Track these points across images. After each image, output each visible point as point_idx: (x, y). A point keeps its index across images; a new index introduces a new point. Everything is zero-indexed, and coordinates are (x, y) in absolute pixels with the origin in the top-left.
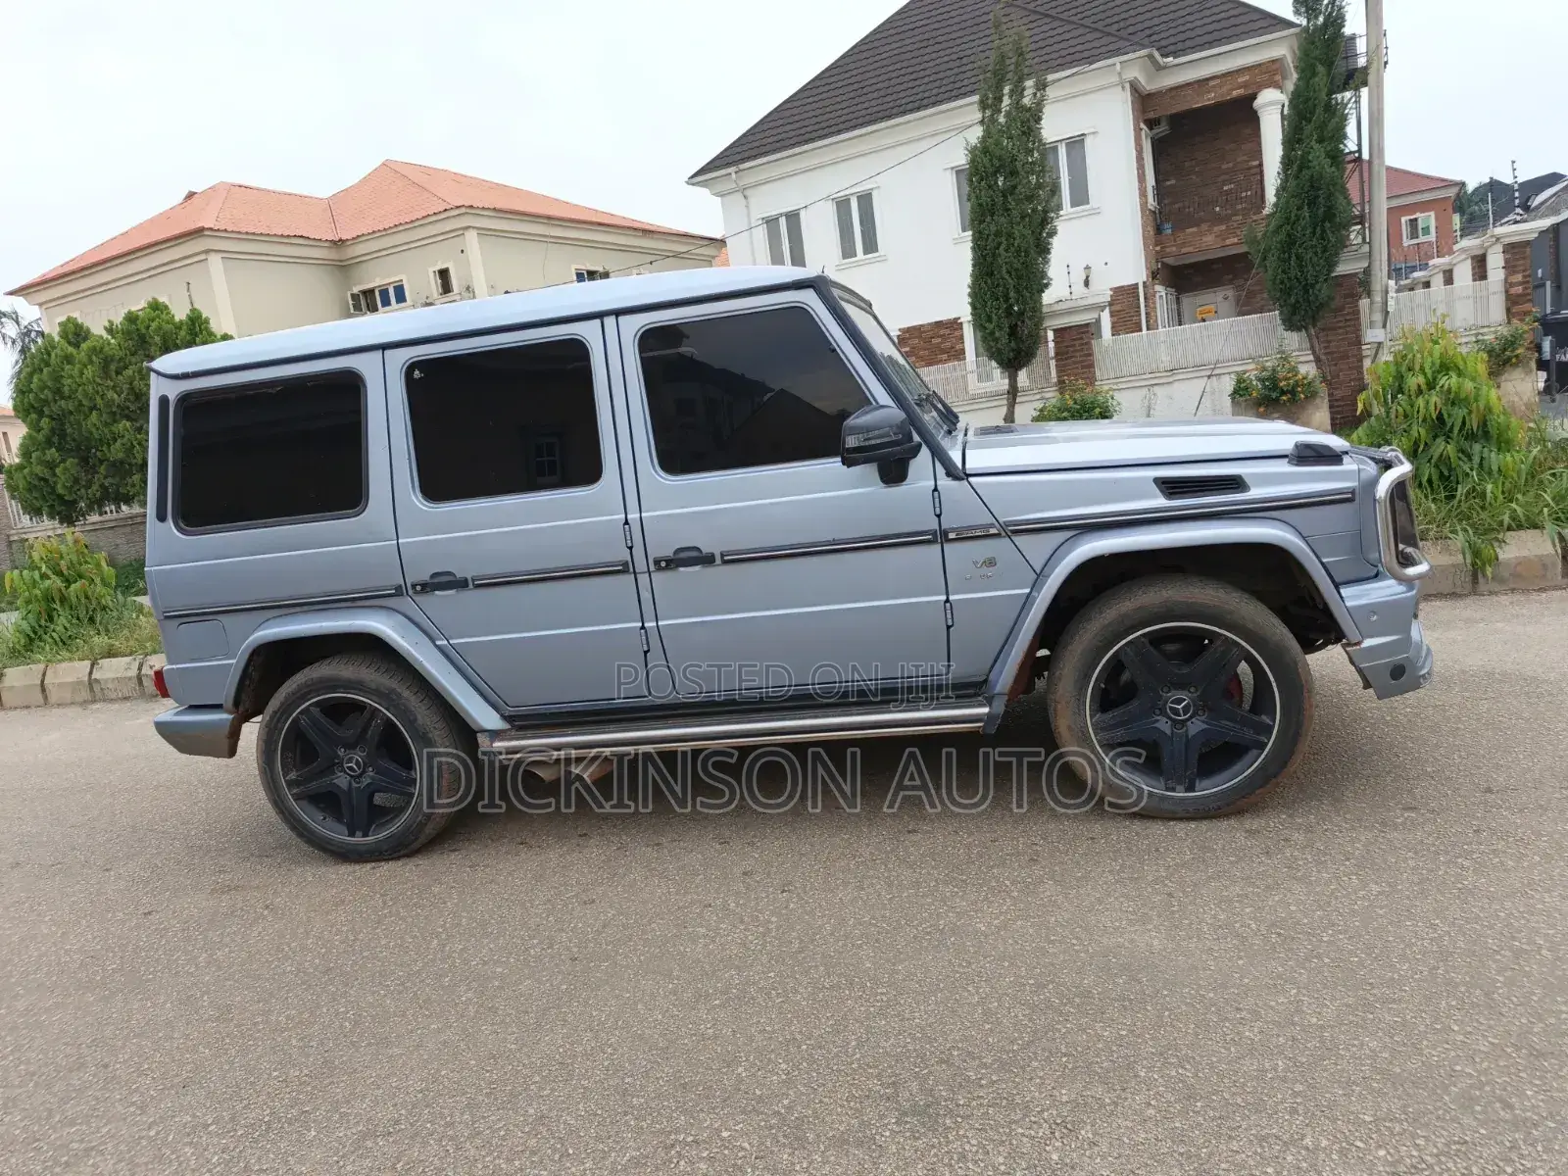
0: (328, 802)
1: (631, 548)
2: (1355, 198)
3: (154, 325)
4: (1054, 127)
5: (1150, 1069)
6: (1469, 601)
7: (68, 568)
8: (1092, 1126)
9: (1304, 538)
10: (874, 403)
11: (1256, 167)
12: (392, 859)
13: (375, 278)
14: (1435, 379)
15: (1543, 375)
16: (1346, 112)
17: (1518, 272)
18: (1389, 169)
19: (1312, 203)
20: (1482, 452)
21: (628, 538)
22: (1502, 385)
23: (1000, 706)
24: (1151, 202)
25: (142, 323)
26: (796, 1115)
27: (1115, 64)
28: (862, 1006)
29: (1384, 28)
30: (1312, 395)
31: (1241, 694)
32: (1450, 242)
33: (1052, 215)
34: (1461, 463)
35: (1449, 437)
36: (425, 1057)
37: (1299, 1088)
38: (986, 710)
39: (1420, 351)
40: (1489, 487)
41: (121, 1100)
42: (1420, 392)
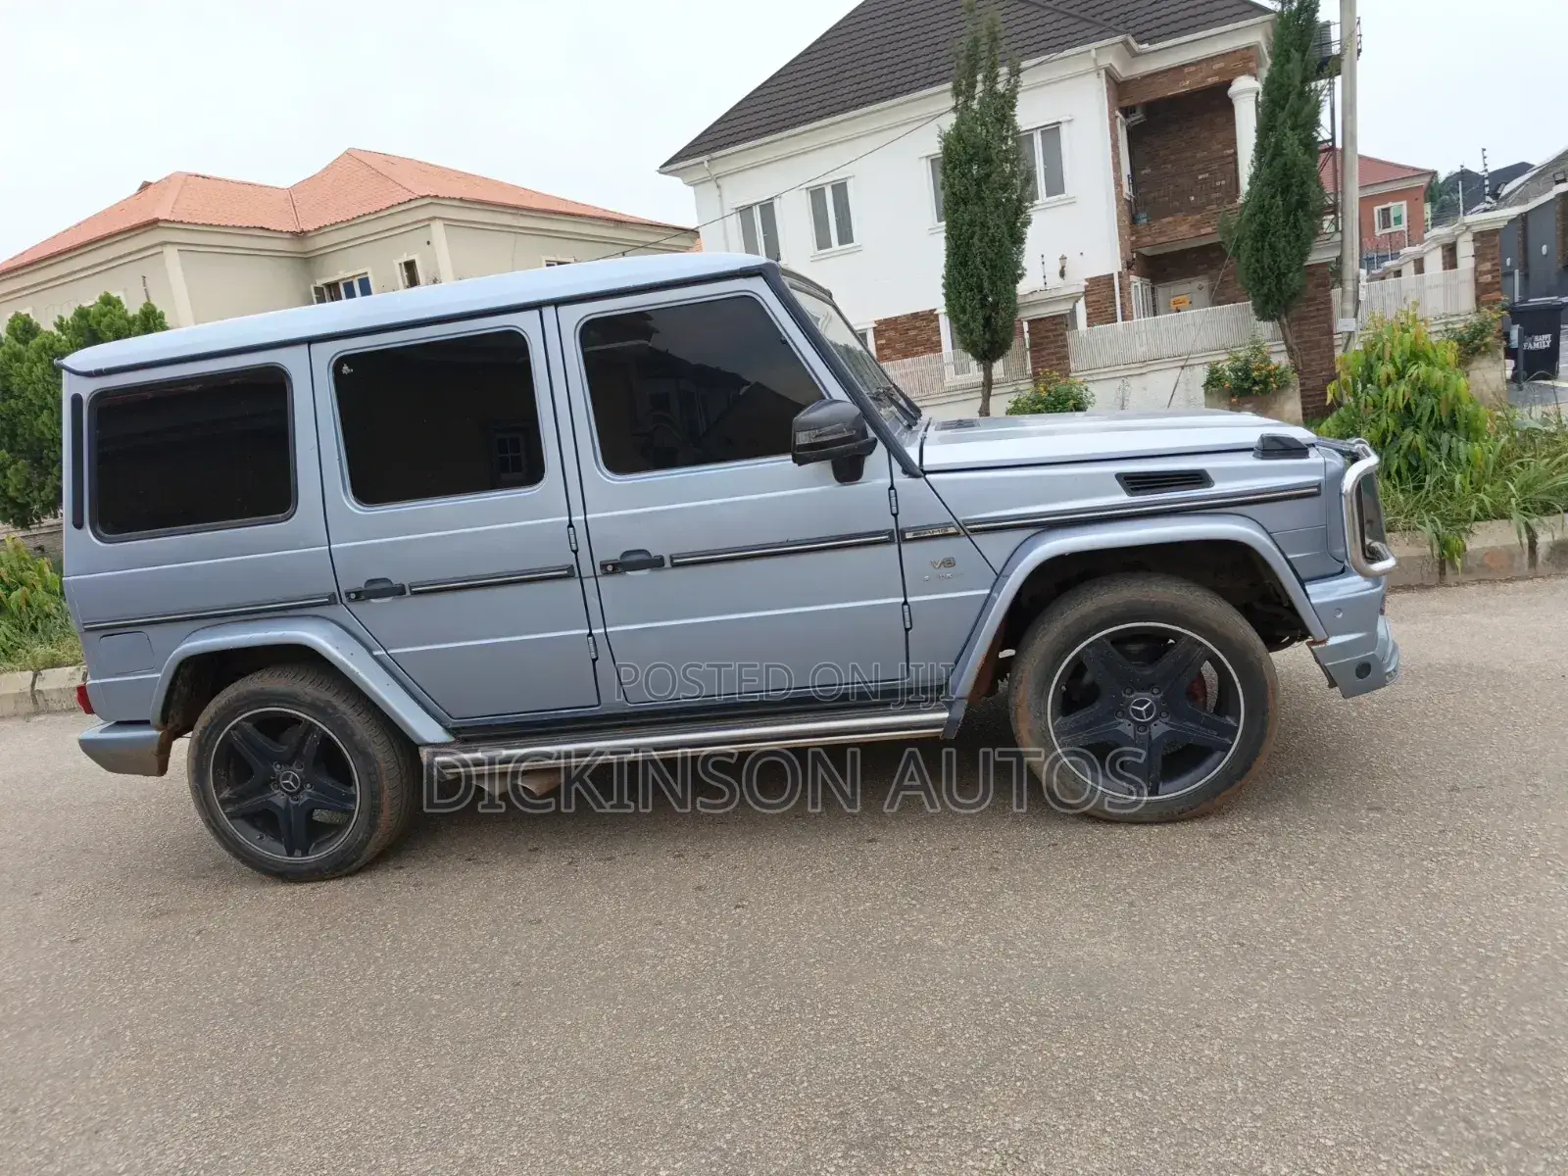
0: (265, 820)
1: (576, 552)
2: (1329, 189)
3: (106, 320)
4: (1028, 114)
5: (1106, 1093)
6: (1435, 592)
7: (9, 575)
8: (1045, 1155)
9: (1269, 534)
10: (827, 398)
11: (1231, 155)
12: (333, 879)
13: (339, 271)
14: (1404, 367)
15: (1511, 363)
16: (1321, 98)
17: (1488, 260)
18: (1361, 157)
19: (1286, 190)
20: (1450, 442)
21: (573, 541)
22: (1471, 373)
23: (960, 712)
24: (1127, 190)
25: (94, 318)
26: (738, 1151)
27: (1089, 51)
28: (812, 1029)
29: (1358, 15)
30: (1284, 386)
31: (1205, 694)
32: (1421, 232)
33: (1027, 204)
34: (1429, 453)
35: (1418, 427)
36: (354, 1094)
37: (1259, 1110)
38: (946, 715)
39: (1391, 341)
40: (1458, 477)
41: (28, 1149)
42: (1389, 381)
